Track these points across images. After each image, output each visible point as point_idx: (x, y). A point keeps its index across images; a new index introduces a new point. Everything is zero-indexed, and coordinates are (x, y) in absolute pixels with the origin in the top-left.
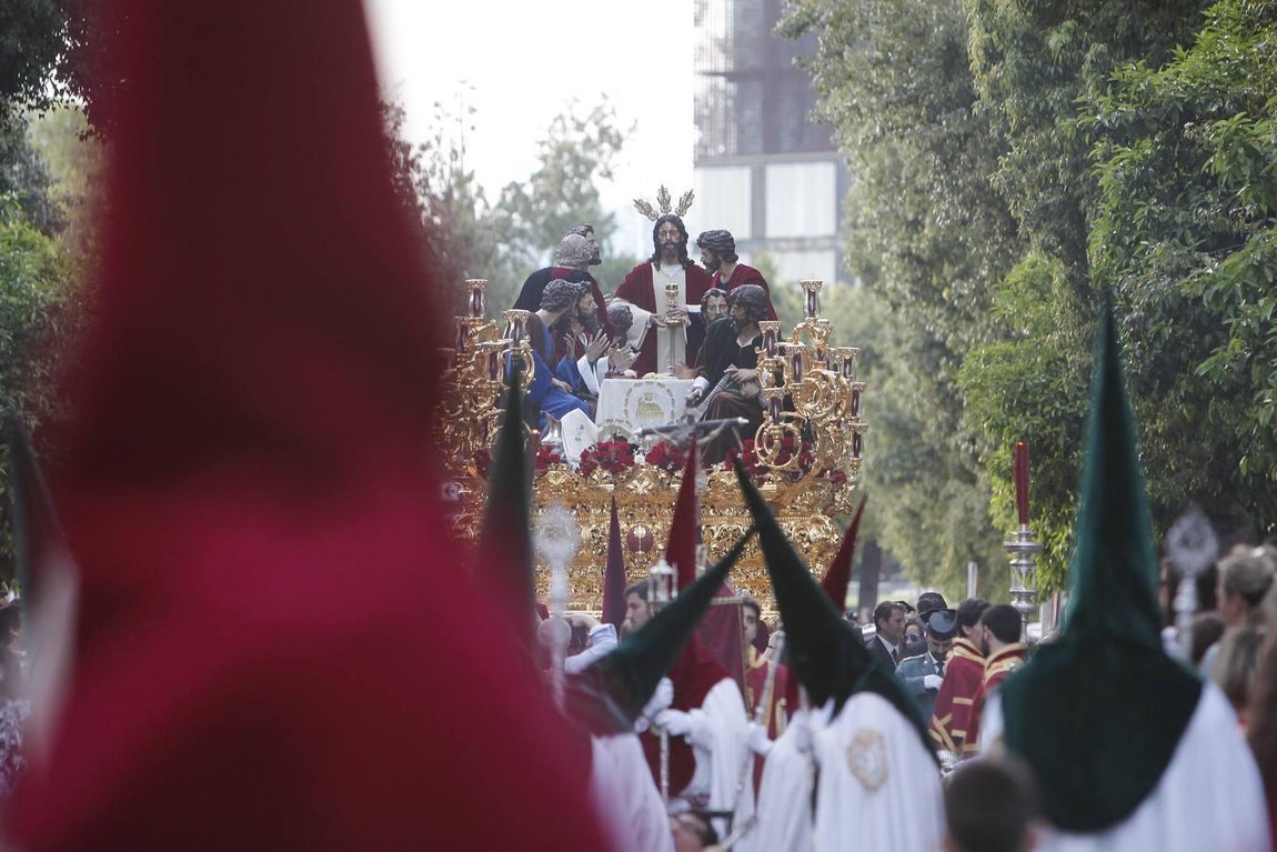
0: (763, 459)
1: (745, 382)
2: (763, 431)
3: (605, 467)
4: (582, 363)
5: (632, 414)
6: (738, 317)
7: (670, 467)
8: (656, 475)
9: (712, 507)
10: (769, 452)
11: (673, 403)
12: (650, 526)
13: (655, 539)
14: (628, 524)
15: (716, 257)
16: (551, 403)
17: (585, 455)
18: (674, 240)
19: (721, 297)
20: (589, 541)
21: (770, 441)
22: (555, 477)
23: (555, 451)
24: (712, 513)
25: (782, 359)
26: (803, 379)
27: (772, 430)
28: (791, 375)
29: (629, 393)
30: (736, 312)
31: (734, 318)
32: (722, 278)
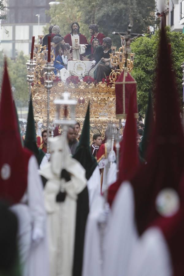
0: (112, 81)
1: (106, 62)
2: (112, 74)
3: (72, 82)
4: (63, 56)
5: (75, 69)
7: (89, 82)
8: (85, 84)
9: (98, 93)
10: (114, 79)
11: (86, 67)
12: (84, 97)
13: (85, 100)
14: (78, 96)
15: (94, 31)
16: (56, 67)
17: (67, 79)
19: (97, 41)
21: (114, 77)
22: (60, 85)
23: (59, 78)
24: (98, 94)
25: (117, 56)
26: (122, 61)
27: (114, 73)
28: (119, 60)
29: (75, 65)
30: (104, 44)
31: (103, 46)
32: (95, 36)
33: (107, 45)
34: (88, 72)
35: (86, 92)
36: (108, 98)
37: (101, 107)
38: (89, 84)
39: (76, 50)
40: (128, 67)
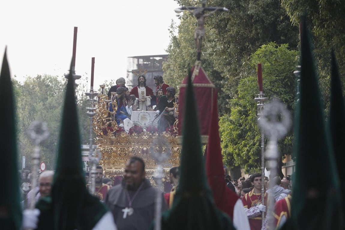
0: (176, 130)
1: (170, 111)
3: (136, 132)
4: (127, 107)
5: (140, 120)
7: (152, 132)
8: (149, 134)
11: (150, 117)
12: (147, 147)
13: (149, 151)
14: (142, 147)
15: (158, 82)
16: (120, 117)
17: (130, 129)
18: (143, 80)
19: (161, 91)
20: (131, 151)
22: (123, 135)
23: (122, 129)
24: (162, 144)
29: (139, 115)
30: (168, 94)
32: (159, 87)
33: (171, 94)
34: (152, 122)
35: (149, 142)
36: (173, 148)
38: (153, 134)
39: (143, 102)
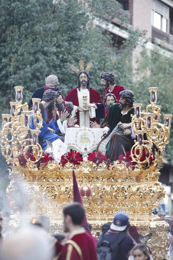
0: (134, 159)
1: (125, 129)
2: (134, 148)
3: (71, 162)
4: (59, 122)
5: (78, 141)
6: (122, 103)
7: (97, 162)
8: (92, 165)
9: (113, 178)
10: (137, 156)
11: (94, 137)
12: (89, 186)
13: (91, 191)
14: (81, 185)
15: (107, 82)
16: (47, 137)
17: (62, 157)
18: (85, 80)
19: (112, 97)
20: (64, 192)
21: (138, 152)
22: (51, 166)
23: (50, 156)
24: (113, 181)
25: (142, 119)
26: (151, 127)
27: (138, 147)
28: (146, 125)
29: (77, 133)
30: (122, 101)
31: (121, 103)
32: (109, 90)
33: (126, 101)
34: (97, 146)
35: (93, 178)
36: (129, 186)
37: (117, 201)
38: (98, 164)
39: (85, 112)
40: (162, 137)
